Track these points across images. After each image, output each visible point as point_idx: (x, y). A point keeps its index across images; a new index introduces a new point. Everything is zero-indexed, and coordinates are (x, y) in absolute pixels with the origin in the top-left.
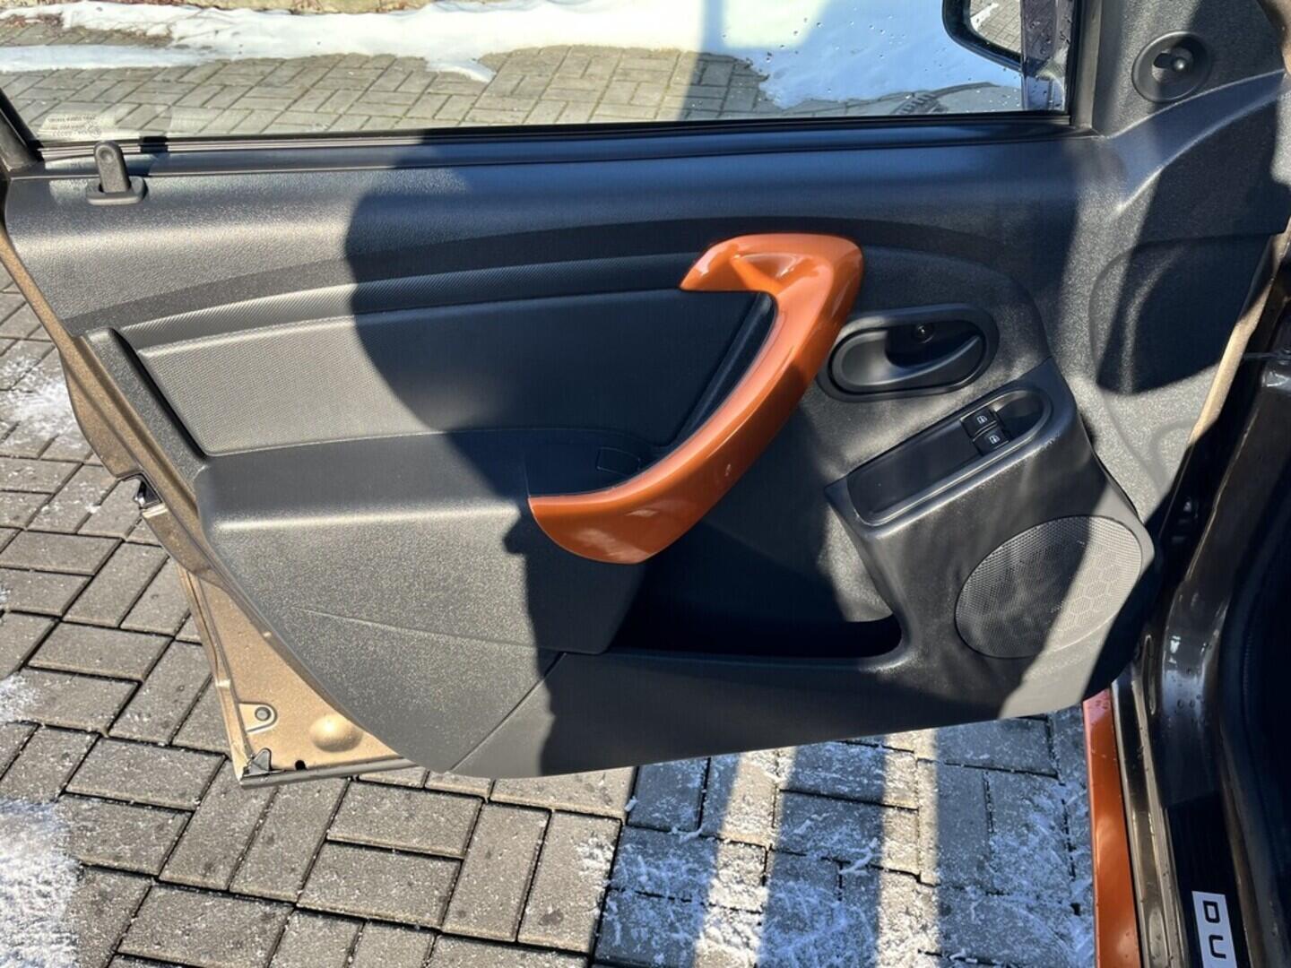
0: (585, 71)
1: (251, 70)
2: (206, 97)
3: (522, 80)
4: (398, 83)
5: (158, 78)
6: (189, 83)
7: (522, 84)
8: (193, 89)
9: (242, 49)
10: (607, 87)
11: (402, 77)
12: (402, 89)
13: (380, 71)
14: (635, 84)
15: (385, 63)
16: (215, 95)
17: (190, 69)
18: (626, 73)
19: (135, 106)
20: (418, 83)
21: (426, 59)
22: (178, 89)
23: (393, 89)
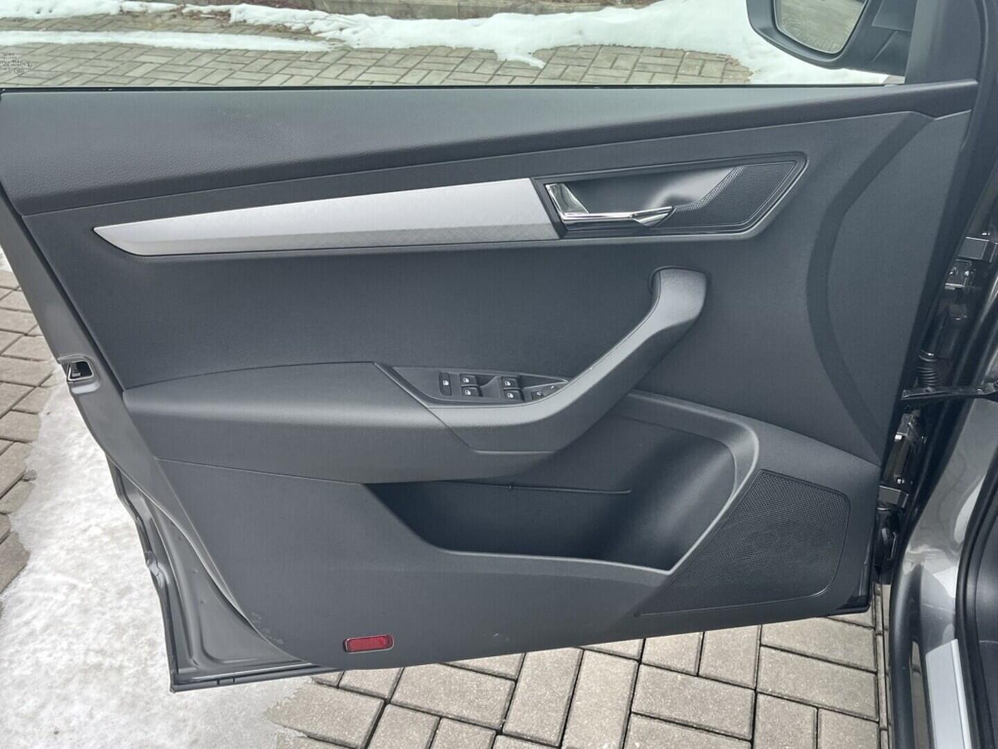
0: (614, 63)
1: (369, 55)
2: (338, 72)
3: (566, 69)
4: (474, 68)
5: (302, 59)
6: (324, 63)
7: (567, 71)
8: (328, 67)
9: (359, 42)
10: (630, 75)
11: (478, 63)
12: (478, 71)
13: (462, 59)
14: (651, 74)
15: (464, 54)
16: (344, 71)
17: (325, 54)
18: (644, 65)
19: (289, 76)
20: (491, 67)
21: (496, 51)
22: (318, 66)
23: (472, 71)
